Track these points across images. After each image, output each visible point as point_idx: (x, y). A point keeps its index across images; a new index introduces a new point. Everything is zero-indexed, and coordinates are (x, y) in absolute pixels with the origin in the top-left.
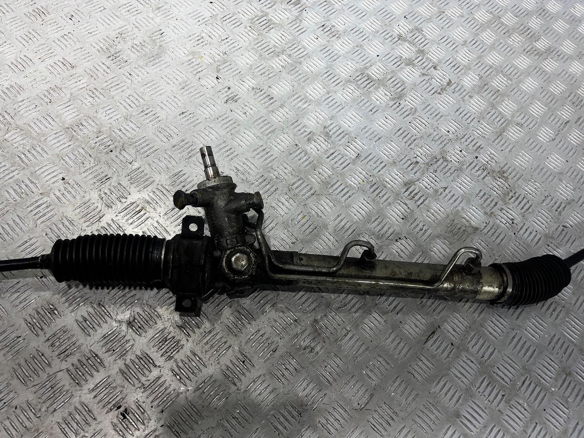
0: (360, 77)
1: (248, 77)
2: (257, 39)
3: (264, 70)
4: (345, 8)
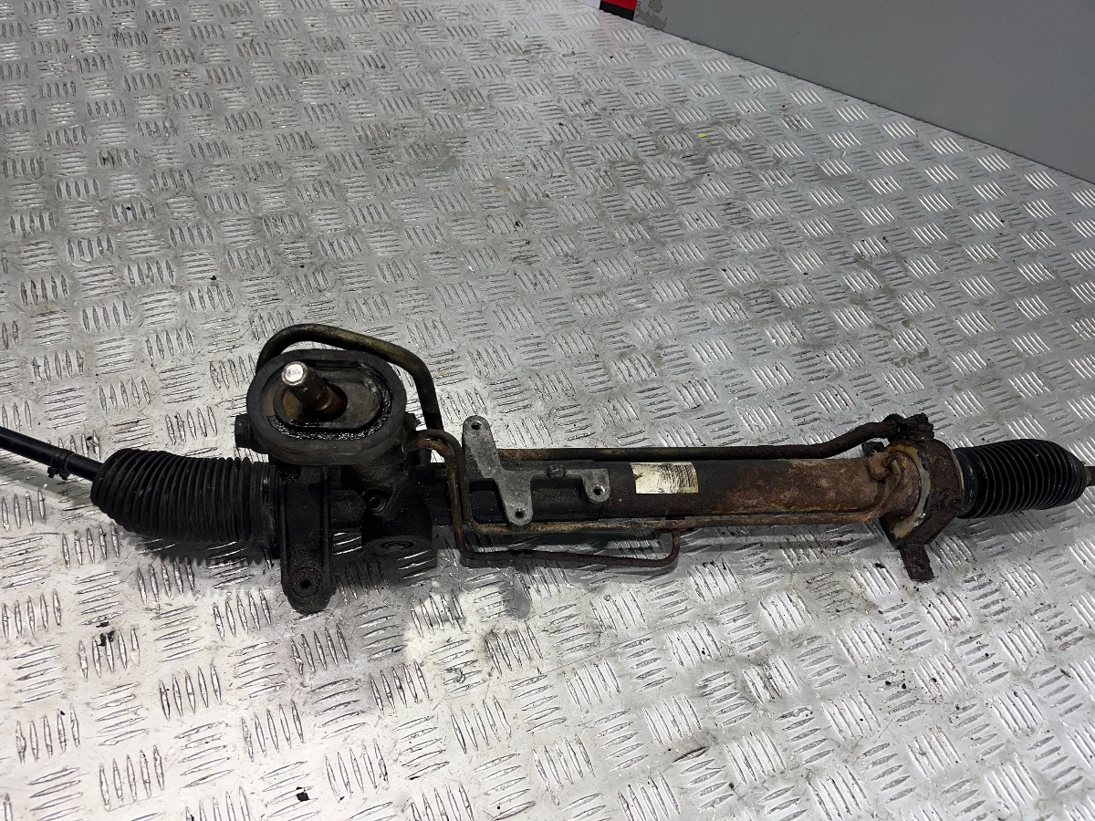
0: (756, 294)
1: (566, 238)
2: (608, 191)
3: (596, 236)
4: (780, 192)
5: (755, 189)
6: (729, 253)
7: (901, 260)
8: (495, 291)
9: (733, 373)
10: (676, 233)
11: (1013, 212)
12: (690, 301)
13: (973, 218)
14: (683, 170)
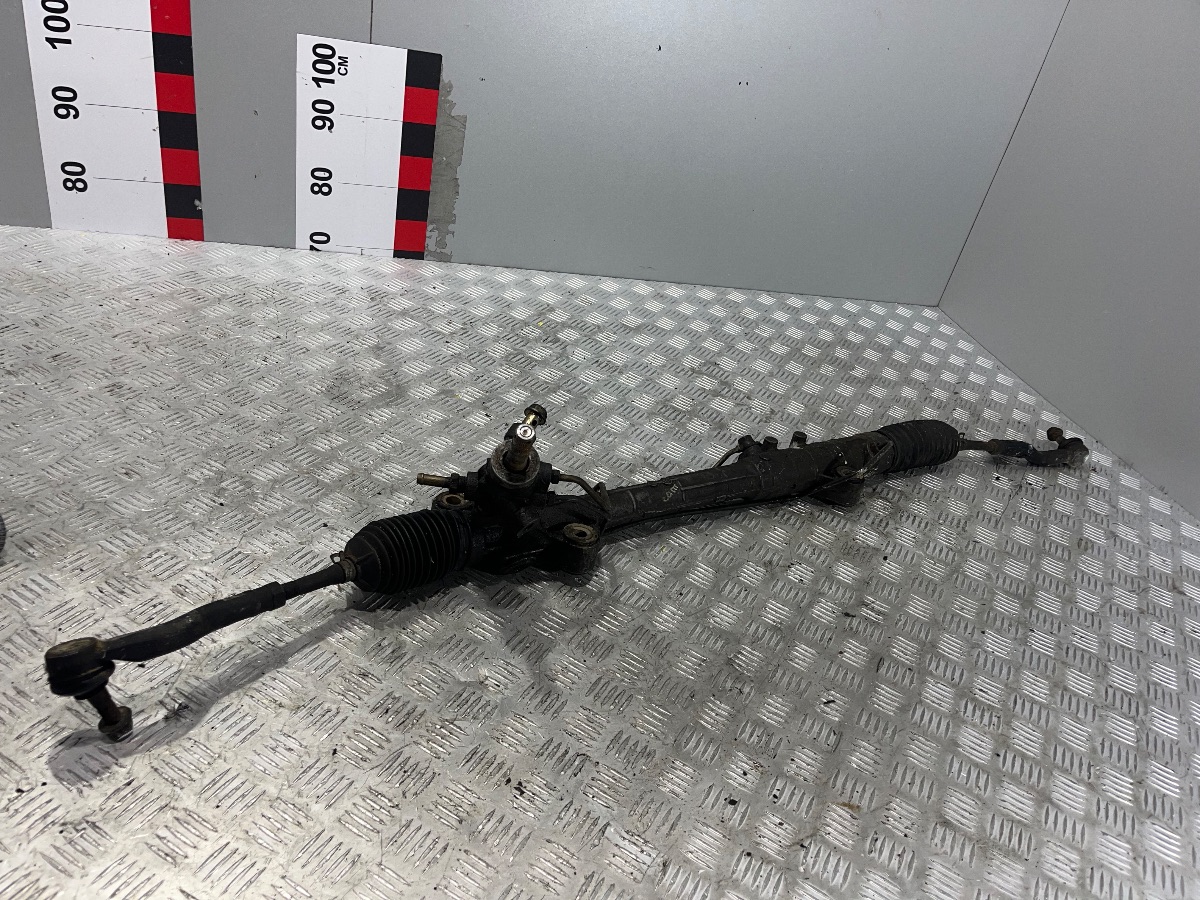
5: (602, 348)
6: (626, 391)
7: (715, 364)
9: (697, 459)
10: (586, 388)
11: (740, 319)
12: (633, 426)
13: (725, 329)
14: (551, 349)
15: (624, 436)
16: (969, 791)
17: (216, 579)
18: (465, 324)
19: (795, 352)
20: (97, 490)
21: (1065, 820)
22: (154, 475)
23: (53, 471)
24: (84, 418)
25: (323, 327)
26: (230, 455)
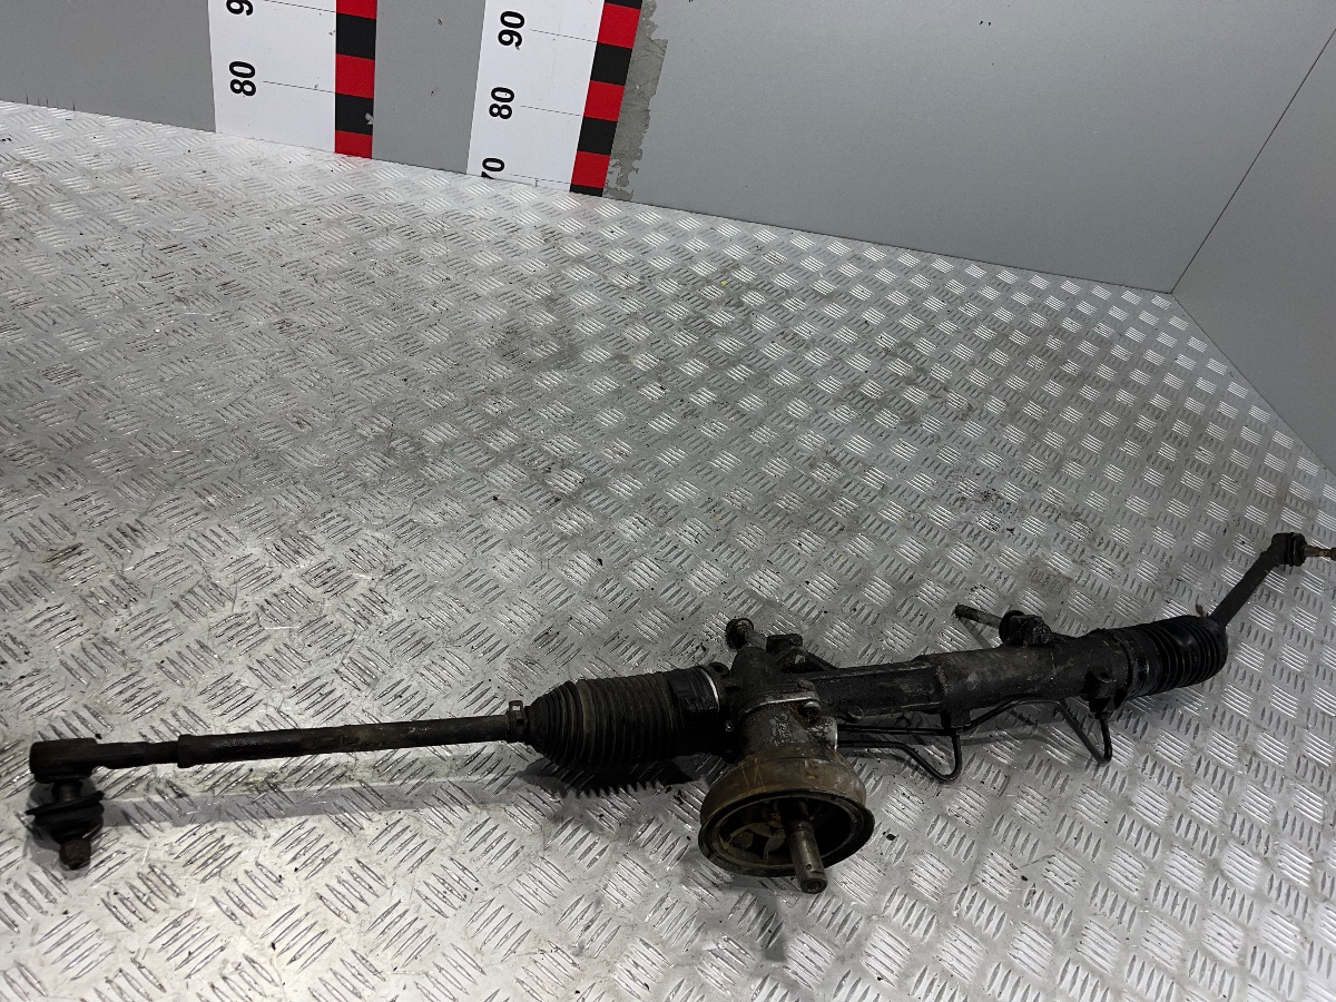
0: (851, 396)
2: (700, 344)
4: (805, 315)
5: (789, 317)
6: (811, 371)
7: (911, 346)
8: (695, 445)
9: (883, 457)
10: (768, 365)
11: (944, 293)
12: (817, 412)
13: (927, 304)
14: (734, 315)
15: (806, 423)
16: (1137, 853)
17: (387, 548)
18: (642, 278)
19: (1002, 338)
20: (271, 438)
21: (1234, 894)
22: (324, 427)
23: (227, 414)
24: (255, 358)
25: (494, 271)
26: (400, 412)
